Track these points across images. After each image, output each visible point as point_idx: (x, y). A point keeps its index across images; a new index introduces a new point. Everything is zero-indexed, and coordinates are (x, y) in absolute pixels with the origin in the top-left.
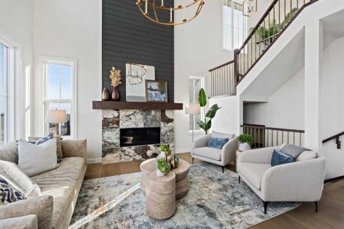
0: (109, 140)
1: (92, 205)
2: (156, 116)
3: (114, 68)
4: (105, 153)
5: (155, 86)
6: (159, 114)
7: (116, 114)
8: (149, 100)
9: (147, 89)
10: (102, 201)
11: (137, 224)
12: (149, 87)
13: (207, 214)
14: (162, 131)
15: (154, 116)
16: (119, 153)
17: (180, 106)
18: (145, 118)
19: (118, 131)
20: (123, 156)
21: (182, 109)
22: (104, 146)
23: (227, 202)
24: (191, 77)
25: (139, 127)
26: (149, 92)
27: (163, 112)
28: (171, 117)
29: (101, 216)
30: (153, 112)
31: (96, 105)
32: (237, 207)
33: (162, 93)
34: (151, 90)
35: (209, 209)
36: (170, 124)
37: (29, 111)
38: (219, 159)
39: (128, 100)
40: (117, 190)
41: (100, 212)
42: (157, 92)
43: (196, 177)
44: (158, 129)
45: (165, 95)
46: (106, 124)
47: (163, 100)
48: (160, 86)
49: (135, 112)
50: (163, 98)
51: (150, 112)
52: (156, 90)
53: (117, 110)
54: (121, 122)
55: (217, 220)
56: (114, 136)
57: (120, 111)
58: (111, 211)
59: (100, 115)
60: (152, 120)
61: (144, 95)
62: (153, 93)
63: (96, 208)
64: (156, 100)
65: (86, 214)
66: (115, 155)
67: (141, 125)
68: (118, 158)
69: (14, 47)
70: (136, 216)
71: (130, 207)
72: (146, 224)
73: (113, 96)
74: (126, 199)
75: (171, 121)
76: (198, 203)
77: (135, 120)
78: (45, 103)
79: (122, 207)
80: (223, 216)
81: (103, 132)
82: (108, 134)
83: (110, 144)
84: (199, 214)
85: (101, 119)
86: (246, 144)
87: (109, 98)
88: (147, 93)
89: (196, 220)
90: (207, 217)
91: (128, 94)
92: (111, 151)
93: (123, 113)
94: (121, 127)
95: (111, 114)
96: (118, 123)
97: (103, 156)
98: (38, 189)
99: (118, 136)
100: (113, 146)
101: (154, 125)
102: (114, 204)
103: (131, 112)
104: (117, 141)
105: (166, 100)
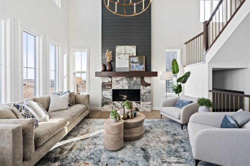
0: (105, 97)
1: (81, 133)
2: (137, 81)
3: (108, 50)
4: (103, 105)
5: (136, 60)
6: (139, 80)
7: (110, 80)
8: (131, 70)
9: (130, 62)
10: (87, 132)
11: (96, 149)
12: (131, 61)
13: (144, 156)
14: (142, 92)
15: (136, 81)
16: (112, 105)
17: (155, 74)
18: (129, 83)
19: (111, 91)
20: (114, 107)
21: (157, 76)
22: (103, 100)
23: (167, 152)
24: (167, 51)
25: (125, 88)
26: (131, 64)
27: (142, 78)
28: (149, 82)
29: (82, 140)
30: (135, 79)
31: (97, 74)
32: (172, 158)
33: (141, 65)
34: (133, 62)
35: (148, 153)
36: (148, 87)
37: (66, 78)
38: (178, 118)
39: (117, 70)
40: (99, 127)
41: (82, 137)
42: (137, 64)
43: (156, 129)
44: (139, 91)
45: (143, 66)
46: (104, 86)
47: (142, 70)
48: (139, 60)
49: (122, 78)
50: (142, 68)
51: (133, 78)
52: (136, 63)
53: (111, 77)
54: (113, 85)
55: (148, 162)
56: (109, 94)
57: (113, 78)
58: (88, 138)
59: (100, 80)
60: (134, 84)
61: (128, 66)
62: (134, 65)
63: (82, 135)
64: (137, 70)
65: (75, 137)
66: (109, 106)
67: (126, 88)
68: (111, 108)
69: (58, 45)
70: (98, 145)
71: (99, 139)
72: (101, 150)
73: (107, 68)
74: (100, 134)
75: (149, 85)
76: (143, 147)
77: (122, 84)
78: (74, 74)
79: (95, 137)
80: (155, 161)
81: (102, 91)
82: (105, 92)
83: (106, 99)
84: (138, 155)
85: (101, 83)
86: (204, 107)
87: (105, 70)
88: (130, 65)
89: (133, 158)
90: (142, 158)
91: (117, 66)
92: (107, 103)
93: (114, 79)
94: (113, 88)
95: (107, 80)
96: (111, 85)
97: (102, 106)
98: (48, 117)
99: (111, 94)
100: (108, 101)
101: (135, 88)
102: (92, 135)
103: (119, 78)
104: (111, 97)
105: (144, 70)
